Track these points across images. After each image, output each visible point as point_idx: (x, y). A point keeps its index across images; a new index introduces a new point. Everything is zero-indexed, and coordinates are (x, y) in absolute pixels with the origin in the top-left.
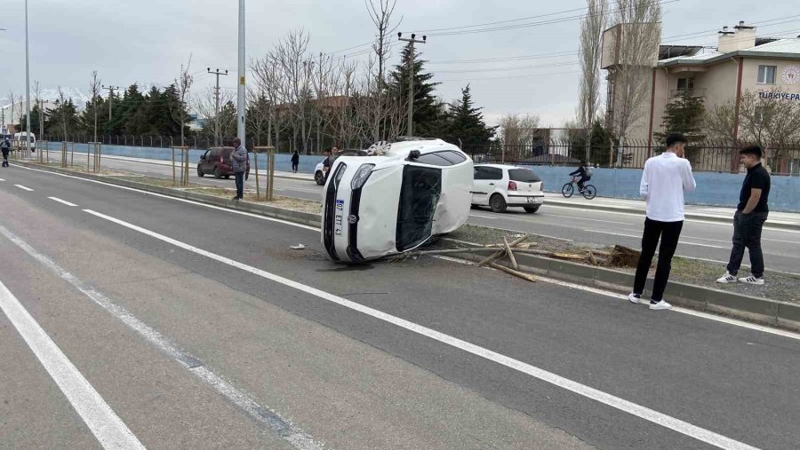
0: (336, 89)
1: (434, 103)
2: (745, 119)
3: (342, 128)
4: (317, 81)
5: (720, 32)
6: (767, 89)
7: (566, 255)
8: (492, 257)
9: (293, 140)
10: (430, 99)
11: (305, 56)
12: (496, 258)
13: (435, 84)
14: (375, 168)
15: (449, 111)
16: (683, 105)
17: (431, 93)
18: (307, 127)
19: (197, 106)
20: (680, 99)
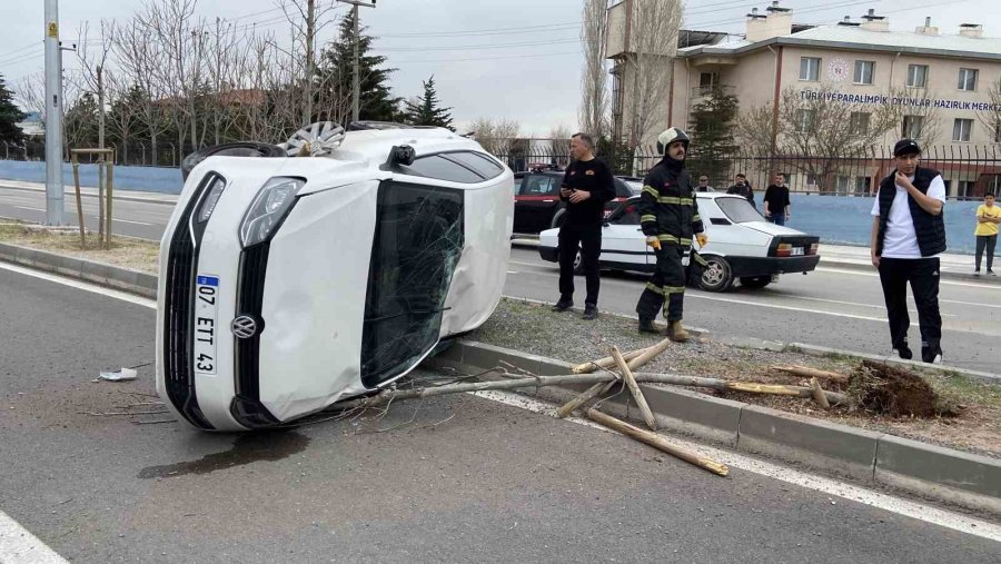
0: (242, 73)
1: (389, 98)
2: (788, 125)
3: (254, 129)
4: (212, 60)
5: (749, 15)
6: (815, 87)
7: (758, 388)
8: (590, 393)
9: (177, 147)
10: (383, 92)
11: (192, 22)
12: (600, 396)
13: (389, 70)
14: (305, 189)
15: (405, 112)
16: (714, 106)
17: (383, 84)
18: (199, 128)
19: (26, 96)
20: (709, 98)
